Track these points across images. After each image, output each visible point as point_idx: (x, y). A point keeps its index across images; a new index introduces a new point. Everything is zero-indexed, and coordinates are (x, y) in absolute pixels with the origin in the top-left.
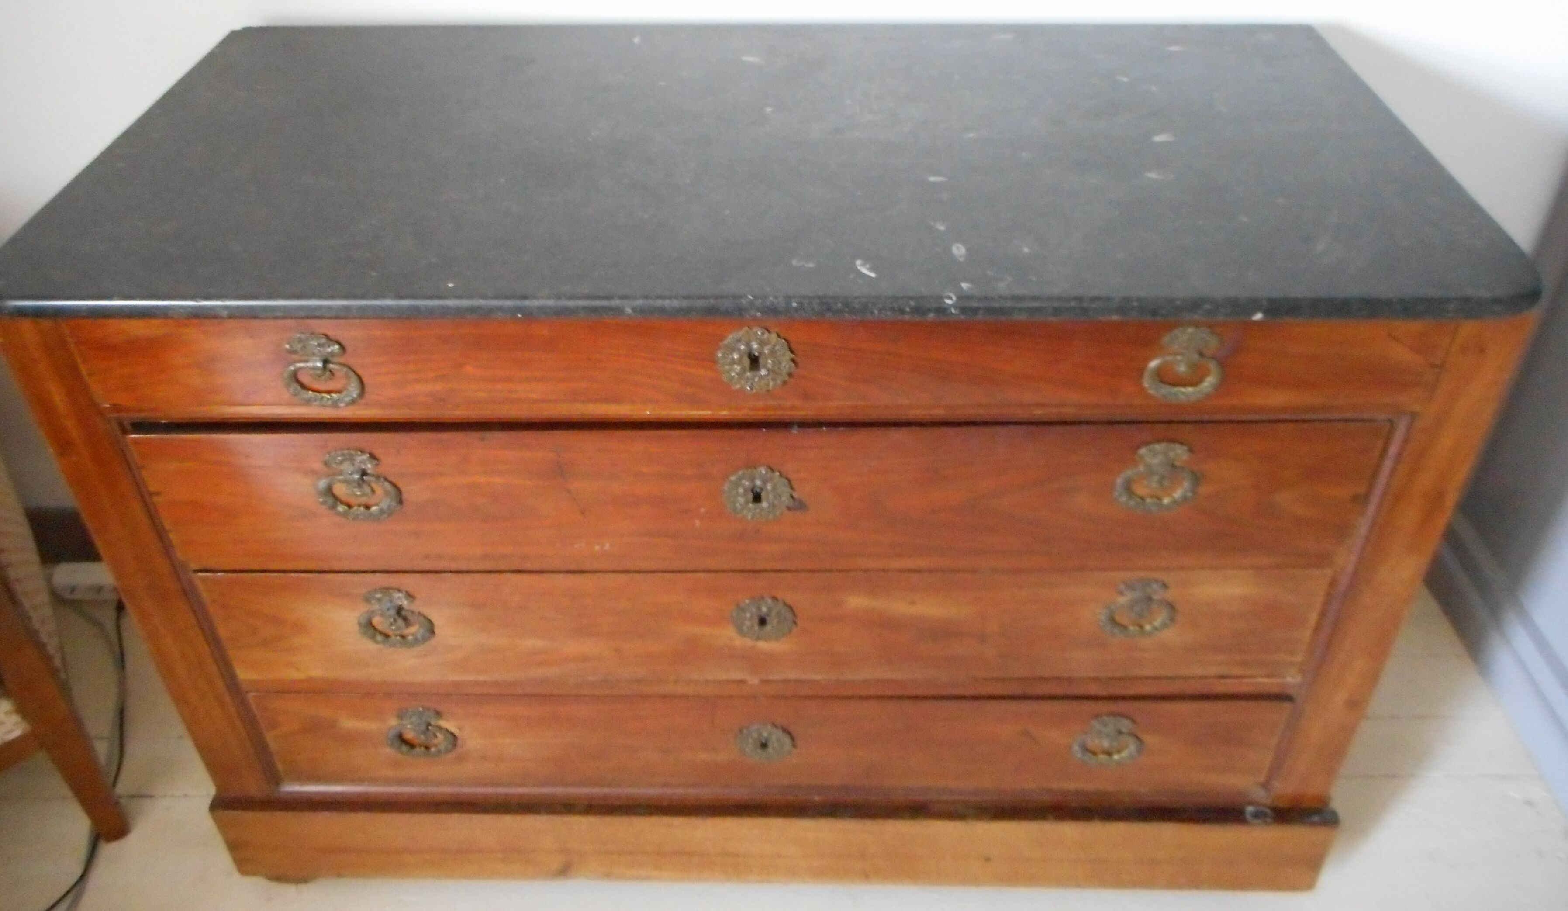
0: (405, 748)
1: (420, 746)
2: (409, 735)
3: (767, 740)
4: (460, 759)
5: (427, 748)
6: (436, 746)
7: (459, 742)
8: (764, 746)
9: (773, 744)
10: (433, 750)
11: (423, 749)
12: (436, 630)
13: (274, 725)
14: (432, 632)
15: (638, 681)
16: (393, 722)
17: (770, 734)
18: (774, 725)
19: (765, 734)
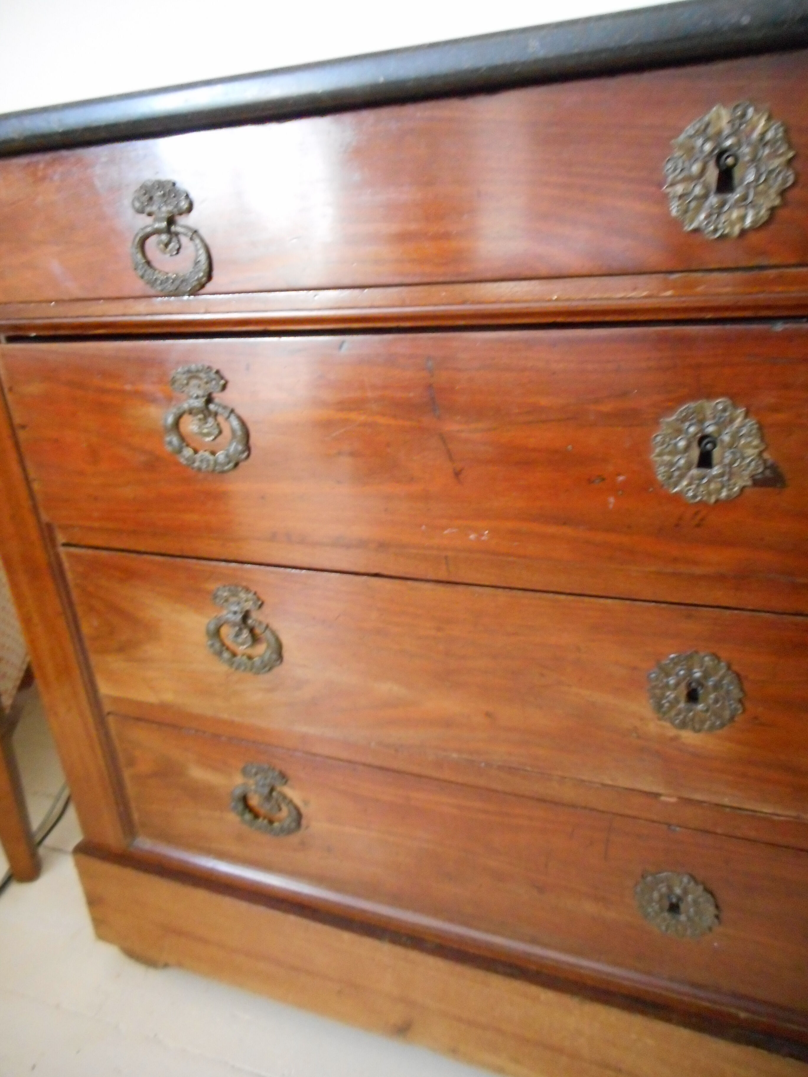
0: (248, 816)
1: (265, 818)
2: (254, 801)
3: (680, 899)
4: (303, 845)
5: (271, 822)
6: (280, 821)
7: (304, 822)
8: (674, 908)
9: (688, 908)
10: (276, 824)
11: (266, 822)
12: (286, 654)
13: (132, 762)
14: (280, 657)
15: (511, 770)
16: (239, 780)
17: (686, 892)
18: (693, 877)
19: (678, 891)
